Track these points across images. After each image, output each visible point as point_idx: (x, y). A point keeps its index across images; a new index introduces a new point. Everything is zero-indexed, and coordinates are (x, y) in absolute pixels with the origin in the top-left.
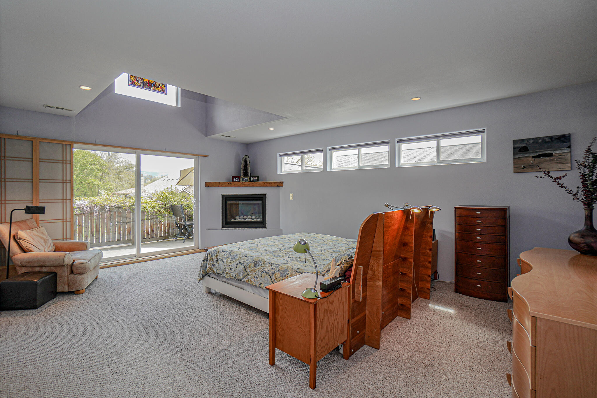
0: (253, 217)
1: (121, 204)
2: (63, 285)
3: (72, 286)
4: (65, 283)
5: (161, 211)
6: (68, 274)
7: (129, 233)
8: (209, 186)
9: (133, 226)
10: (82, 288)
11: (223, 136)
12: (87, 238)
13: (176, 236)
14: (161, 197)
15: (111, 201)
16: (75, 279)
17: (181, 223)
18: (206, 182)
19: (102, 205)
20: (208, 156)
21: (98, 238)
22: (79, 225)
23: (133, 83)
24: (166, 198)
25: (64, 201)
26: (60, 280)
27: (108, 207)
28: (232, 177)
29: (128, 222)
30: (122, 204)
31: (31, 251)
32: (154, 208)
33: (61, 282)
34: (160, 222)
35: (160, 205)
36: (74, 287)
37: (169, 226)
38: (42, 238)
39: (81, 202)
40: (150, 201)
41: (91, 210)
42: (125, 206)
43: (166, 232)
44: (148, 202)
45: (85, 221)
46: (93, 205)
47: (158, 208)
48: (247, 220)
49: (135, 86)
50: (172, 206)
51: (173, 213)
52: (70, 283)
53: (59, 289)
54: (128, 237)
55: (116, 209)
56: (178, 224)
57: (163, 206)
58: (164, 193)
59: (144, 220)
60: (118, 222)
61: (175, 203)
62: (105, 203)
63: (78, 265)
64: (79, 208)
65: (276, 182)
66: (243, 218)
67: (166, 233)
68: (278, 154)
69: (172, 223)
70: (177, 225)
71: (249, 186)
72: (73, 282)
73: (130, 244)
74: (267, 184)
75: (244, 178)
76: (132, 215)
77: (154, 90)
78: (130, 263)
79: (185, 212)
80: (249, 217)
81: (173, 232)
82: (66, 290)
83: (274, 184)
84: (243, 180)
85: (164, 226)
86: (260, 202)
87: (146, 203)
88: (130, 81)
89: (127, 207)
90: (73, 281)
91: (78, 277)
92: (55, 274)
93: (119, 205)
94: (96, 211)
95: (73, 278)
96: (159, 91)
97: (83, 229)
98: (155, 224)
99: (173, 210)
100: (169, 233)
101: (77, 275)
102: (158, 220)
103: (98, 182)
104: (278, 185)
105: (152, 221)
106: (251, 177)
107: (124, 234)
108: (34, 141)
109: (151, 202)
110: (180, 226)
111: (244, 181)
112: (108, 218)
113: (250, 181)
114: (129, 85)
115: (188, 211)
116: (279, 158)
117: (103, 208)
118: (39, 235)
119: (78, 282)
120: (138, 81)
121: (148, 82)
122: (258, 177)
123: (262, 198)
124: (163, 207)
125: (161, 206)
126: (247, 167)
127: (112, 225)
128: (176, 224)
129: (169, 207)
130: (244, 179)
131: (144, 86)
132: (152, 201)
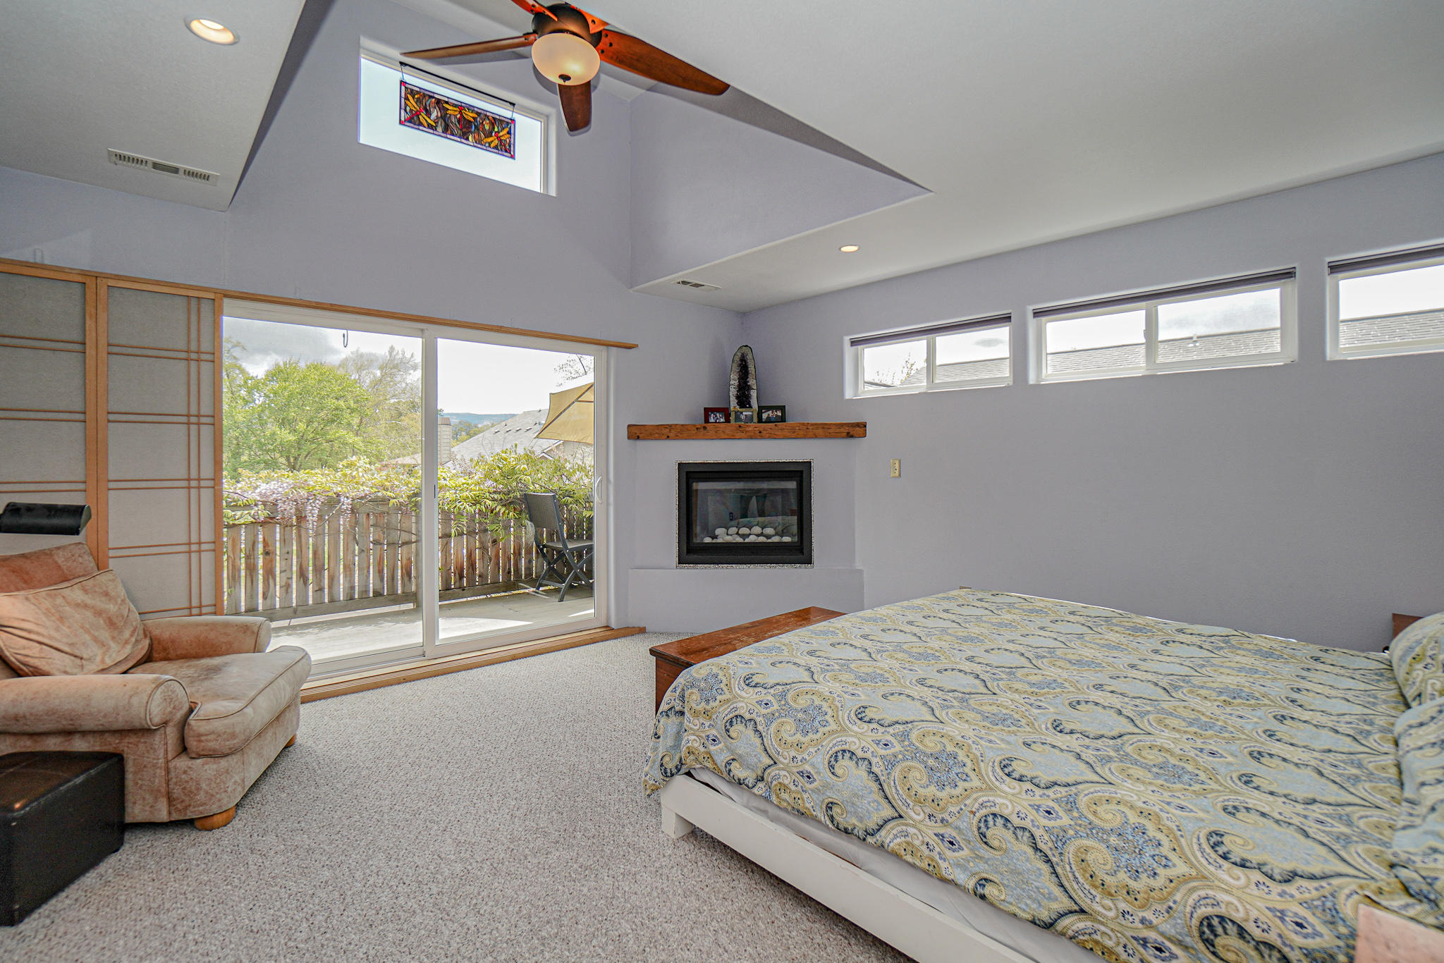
0: (769, 531)
1: (385, 492)
2: (150, 799)
3: (184, 804)
4: (159, 791)
5: (497, 509)
6: (166, 758)
7: (407, 573)
8: (638, 438)
9: (417, 555)
10: (220, 807)
11: (684, 283)
12: (289, 590)
13: (536, 580)
14: (497, 472)
15: (357, 483)
16: (194, 777)
17: (550, 544)
18: (629, 426)
19: (330, 494)
20: (636, 346)
21: (321, 589)
22: (266, 553)
23: (415, 118)
24: (509, 474)
25: (191, 483)
26: (140, 782)
27: (346, 501)
28: (705, 409)
29: (404, 544)
30: (387, 490)
31: (37, 672)
32: (476, 502)
33: (140, 788)
34: (495, 542)
35: (495, 492)
36: (190, 805)
37: (518, 554)
38: (98, 613)
39: (273, 485)
40: (464, 481)
41: (297, 509)
42: (394, 498)
43: (510, 569)
44: (460, 486)
45: (284, 541)
46: (303, 493)
47: (488, 502)
48: (752, 539)
49: (421, 128)
50: (527, 498)
51: (530, 516)
52: (177, 792)
53: (136, 811)
54: (403, 585)
55: (370, 505)
56: (544, 546)
57: (501, 496)
58: (506, 460)
59: (450, 536)
60: (376, 543)
61: (535, 489)
62: (340, 489)
63: (204, 722)
64: (264, 503)
65: (842, 425)
66: (737, 533)
67: (509, 572)
68: (847, 339)
69: (526, 544)
70: (542, 550)
71: (760, 435)
72: (184, 788)
73: (411, 606)
74: (817, 428)
75: (742, 413)
76: (416, 523)
77: (479, 143)
78: (405, 680)
79: (563, 513)
80: (757, 530)
81: (529, 569)
82: (163, 816)
83: (838, 430)
84: (738, 418)
85: (504, 553)
86: (792, 485)
87: (455, 488)
88: (405, 110)
89: (401, 500)
90: (187, 782)
91: (206, 767)
92: (118, 760)
93: (380, 494)
94: (312, 513)
95: (185, 772)
96: (492, 145)
97: (278, 565)
98: (480, 548)
99: (529, 506)
100: (517, 570)
101: (199, 761)
102: (489, 537)
103: (351, 438)
104: (848, 433)
105: (471, 539)
106: (762, 409)
107: (393, 578)
108: (90, 283)
109: (468, 484)
110: (547, 551)
111: (741, 420)
112: (347, 533)
113: (760, 420)
114: (401, 123)
115: (570, 511)
116: (849, 351)
117: (332, 502)
118: (89, 601)
119: (204, 786)
120: (429, 114)
121: (459, 116)
122: (782, 408)
123: (800, 473)
124: (501, 499)
125: (496, 496)
126: (746, 382)
127: (359, 553)
128: (538, 546)
129: (518, 499)
130: (743, 417)
131: (446, 130)
132: (470, 482)
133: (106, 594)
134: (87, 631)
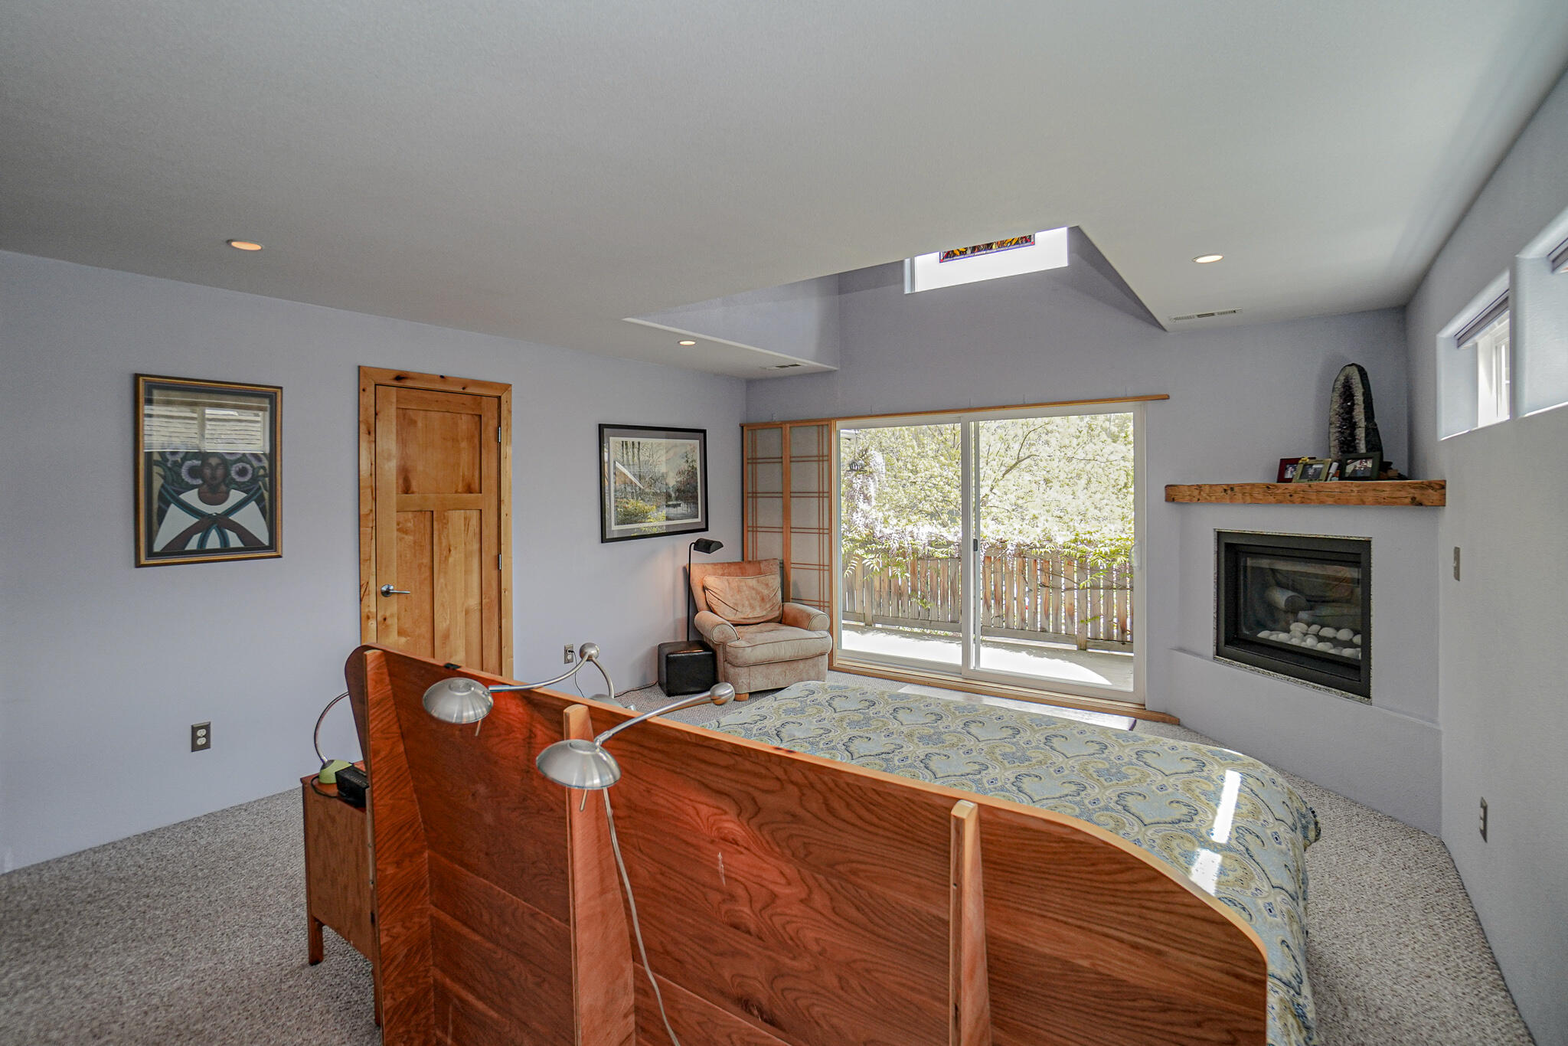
8: (1175, 503)
18: (1166, 487)
25: (821, 531)
28: (1283, 460)
68: (1442, 337)
74: (1364, 491)
75: (1311, 465)
83: (1397, 494)
84: (1304, 474)
104: (1414, 500)
106: (1346, 459)
111: (1307, 477)
123: (1362, 557)
126: (1352, 418)
130: (1310, 472)
133: (767, 585)
134: (748, 600)
